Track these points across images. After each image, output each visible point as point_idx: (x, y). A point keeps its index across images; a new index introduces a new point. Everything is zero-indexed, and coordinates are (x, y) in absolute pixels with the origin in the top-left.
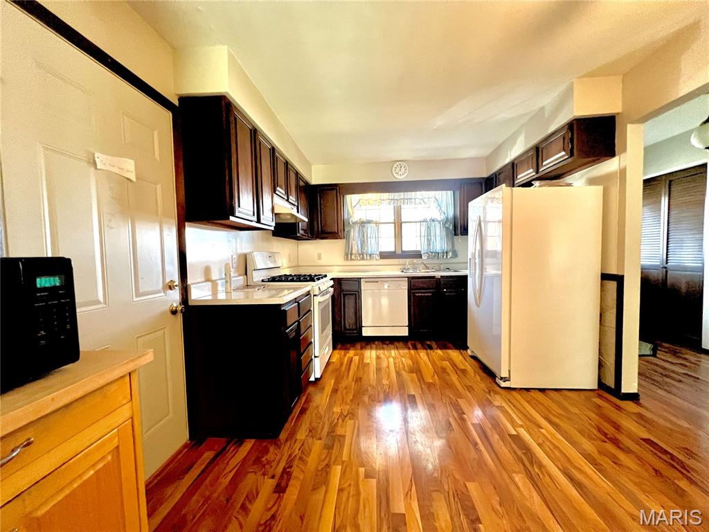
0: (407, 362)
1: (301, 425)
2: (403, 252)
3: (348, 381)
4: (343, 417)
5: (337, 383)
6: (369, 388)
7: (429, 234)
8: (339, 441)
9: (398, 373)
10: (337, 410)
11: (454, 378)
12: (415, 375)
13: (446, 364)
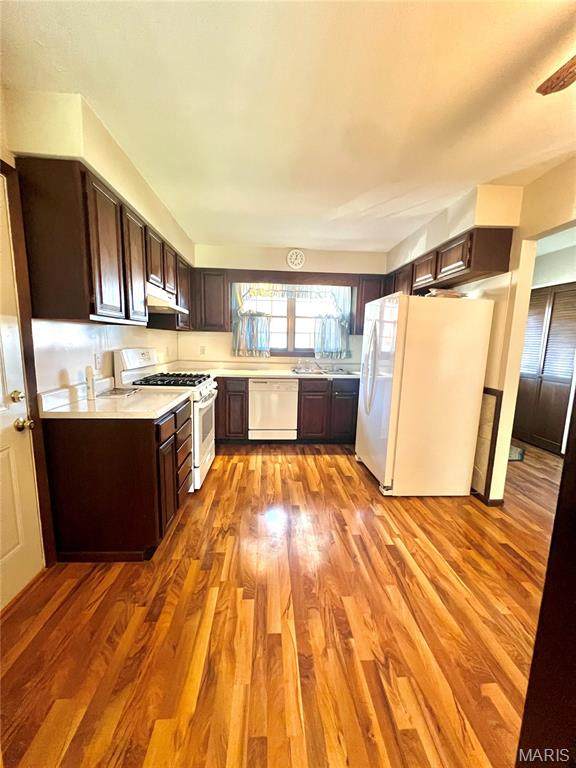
0: (294, 468)
1: (177, 544)
2: (295, 349)
3: (230, 492)
4: (223, 532)
5: (218, 494)
6: (253, 500)
7: (324, 332)
8: (218, 560)
9: (284, 482)
10: (217, 524)
11: (339, 486)
12: (301, 483)
13: (333, 470)
